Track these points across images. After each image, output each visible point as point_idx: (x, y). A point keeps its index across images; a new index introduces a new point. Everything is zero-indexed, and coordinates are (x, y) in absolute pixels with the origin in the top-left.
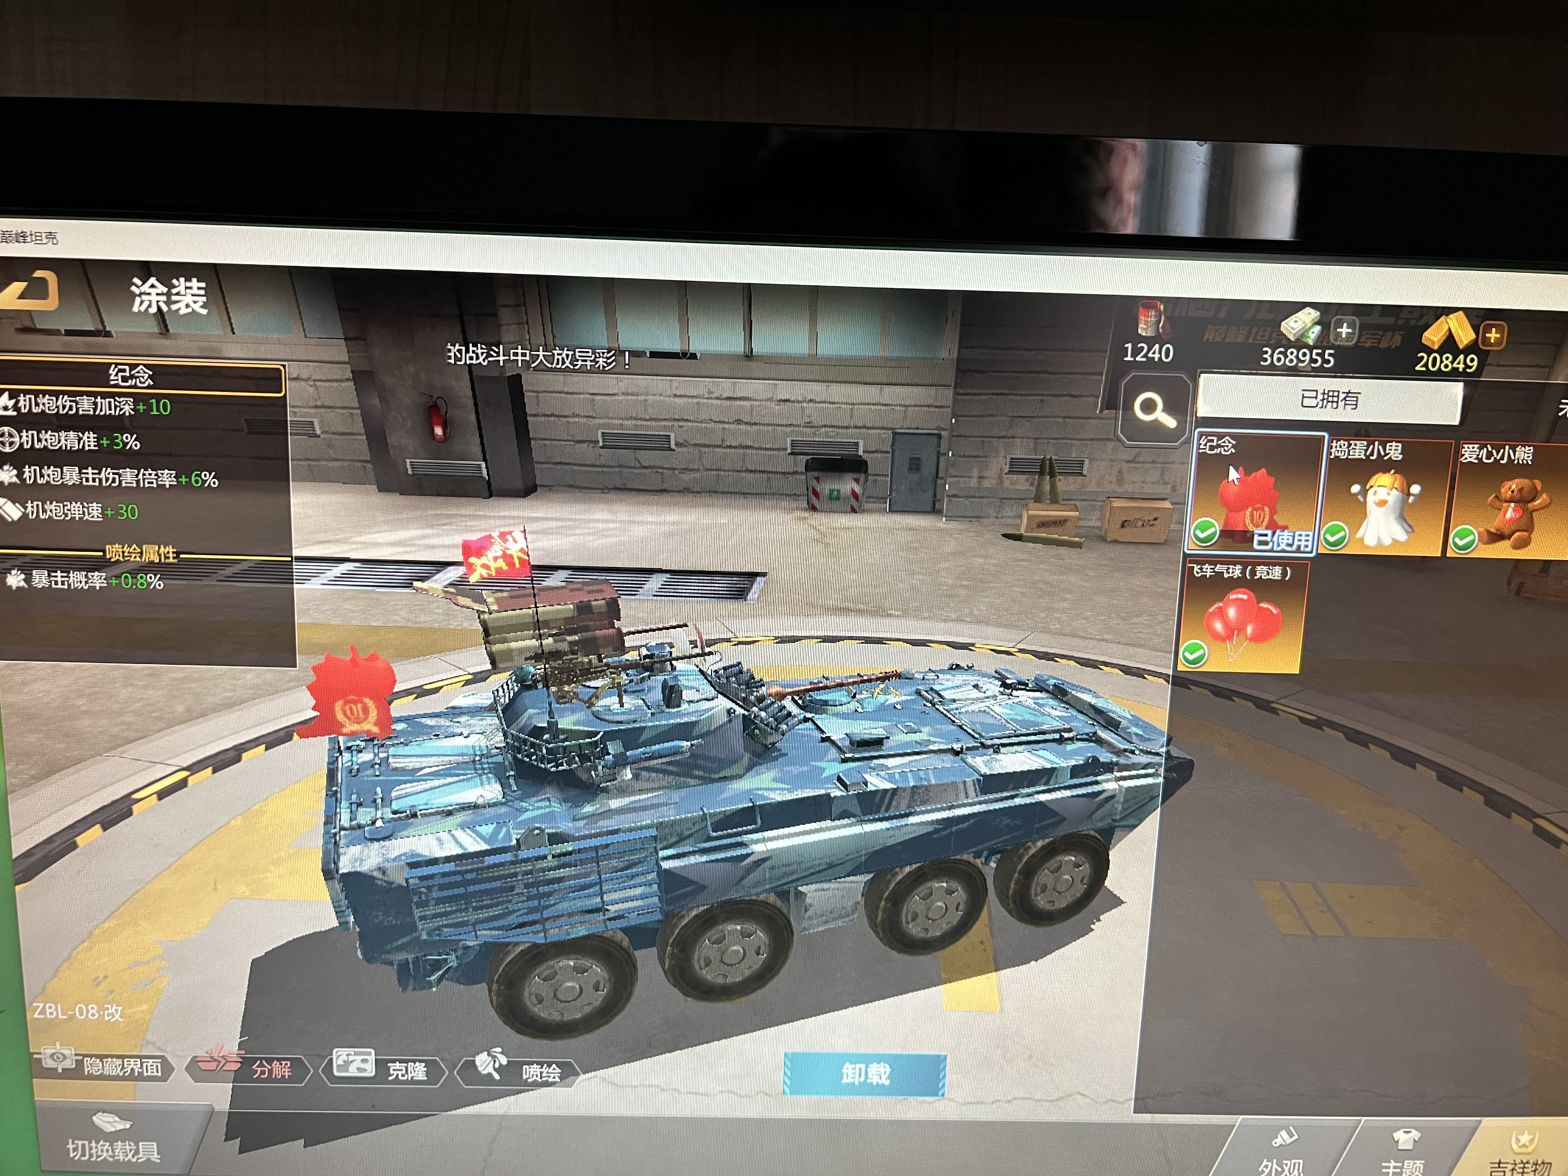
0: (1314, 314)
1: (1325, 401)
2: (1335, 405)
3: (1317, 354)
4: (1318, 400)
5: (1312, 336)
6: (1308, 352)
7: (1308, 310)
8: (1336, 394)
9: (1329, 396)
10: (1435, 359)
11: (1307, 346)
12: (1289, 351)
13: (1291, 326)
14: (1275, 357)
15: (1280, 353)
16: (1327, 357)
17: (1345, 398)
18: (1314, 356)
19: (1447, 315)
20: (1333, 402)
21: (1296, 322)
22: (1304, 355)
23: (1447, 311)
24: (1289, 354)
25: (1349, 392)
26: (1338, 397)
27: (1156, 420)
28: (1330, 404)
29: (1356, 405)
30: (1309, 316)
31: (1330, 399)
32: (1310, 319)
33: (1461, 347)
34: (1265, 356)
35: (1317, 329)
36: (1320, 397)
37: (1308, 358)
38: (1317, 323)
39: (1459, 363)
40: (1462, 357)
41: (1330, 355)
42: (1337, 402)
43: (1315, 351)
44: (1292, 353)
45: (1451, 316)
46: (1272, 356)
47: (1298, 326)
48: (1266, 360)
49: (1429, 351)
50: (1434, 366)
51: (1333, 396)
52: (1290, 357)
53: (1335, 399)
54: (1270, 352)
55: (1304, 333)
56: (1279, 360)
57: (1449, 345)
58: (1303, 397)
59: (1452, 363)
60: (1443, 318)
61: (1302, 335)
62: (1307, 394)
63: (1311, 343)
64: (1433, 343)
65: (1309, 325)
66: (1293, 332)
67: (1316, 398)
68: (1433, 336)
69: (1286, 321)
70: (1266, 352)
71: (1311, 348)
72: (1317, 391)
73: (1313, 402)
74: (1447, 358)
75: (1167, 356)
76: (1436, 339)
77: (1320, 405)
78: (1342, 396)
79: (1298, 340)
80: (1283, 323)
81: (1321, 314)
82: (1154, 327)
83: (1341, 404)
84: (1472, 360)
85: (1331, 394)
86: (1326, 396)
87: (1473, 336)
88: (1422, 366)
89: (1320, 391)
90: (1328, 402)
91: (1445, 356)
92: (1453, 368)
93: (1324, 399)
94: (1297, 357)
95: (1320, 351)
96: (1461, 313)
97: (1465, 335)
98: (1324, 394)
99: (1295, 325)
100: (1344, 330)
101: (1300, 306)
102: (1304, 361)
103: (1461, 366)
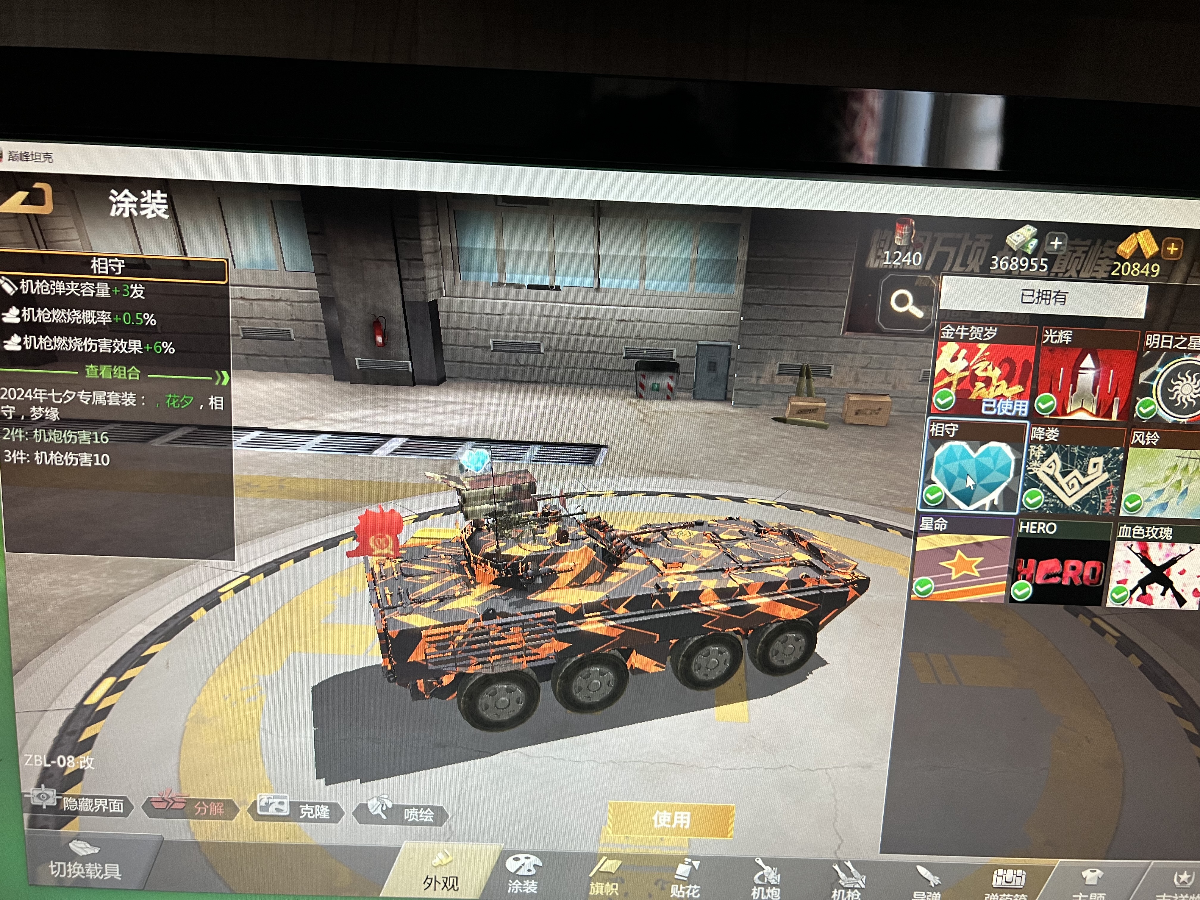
0: (1033, 230)
1: (1040, 299)
2: (1048, 301)
3: (1034, 261)
4: (1035, 297)
5: (1031, 247)
6: (1027, 260)
7: (1028, 227)
8: (1049, 293)
9: (1043, 295)
10: (1127, 266)
11: (1025, 254)
12: (1013, 259)
13: (1014, 239)
14: (1001, 263)
15: (1005, 260)
16: (1042, 264)
17: (1055, 297)
18: (1032, 263)
19: (1137, 232)
20: (1046, 299)
21: (1018, 236)
22: (1024, 262)
23: (1137, 229)
24: (1012, 261)
25: (1059, 292)
26: (1050, 295)
27: (908, 312)
28: (1044, 301)
29: (1064, 302)
30: (1028, 231)
31: (1044, 297)
32: (1030, 234)
33: (1147, 257)
34: (993, 262)
35: (1035, 242)
36: (1036, 295)
37: (1027, 264)
38: (1035, 237)
39: (1145, 270)
40: (1148, 265)
41: (1044, 262)
42: (1050, 299)
43: (1033, 259)
44: (1015, 260)
45: (1140, 233)
46: (999, 262)
47: (1020, 239)
48: (994, 265)
49: (1122, 260)
50: (1125, 272)
51: (1046, 295)
52: (1013, 263)
53: (1048, 297)
54: (997, 259)
55: (1024, 245)
56: (1004, 265)
57: (1138, 255)
58: (1023, 295)
59: (1140, 269)
60: (1133, 235)
61: (1023, 247)
62: (1025, 293)
63: (1030, 252)
64: (1126, 254)
65: (1029, 238)
66: (1016, 244)
67: (1033, 296)
68: (1126, 248)
69: (1011, 235)
70: (994, 260)
71: (1029, 257)
72: (1033, 291)
73: (1031, 299)
74: (1136, 266)
75: (917, 261)
76: (1128, 251)
77: (1036, 302)
78: (1053, 295)
79: (1018, 250)
80: (1008, 237)
81: (1038, 231)
82: (907, 238)
83: (1053, 301)
84: (1156, 268)
85: (1045, 293)
86: (1041, 295)
87: (1157, 249)
88: (1117, 272)
89: (1036, 291)
90: (1042, 299)
91: (1134, 265)
92: (1141, 274)
93: (1039, 297)
94: (1019, 263)
95: (1036, 259)
96: (1147, 231)
97: (1150, 248)
98: (1039, 293)
99: (1018, 239)
100: (1056, 243)
101: (1020, 224)
102: (1024, 267)
103: (1147, 273)
